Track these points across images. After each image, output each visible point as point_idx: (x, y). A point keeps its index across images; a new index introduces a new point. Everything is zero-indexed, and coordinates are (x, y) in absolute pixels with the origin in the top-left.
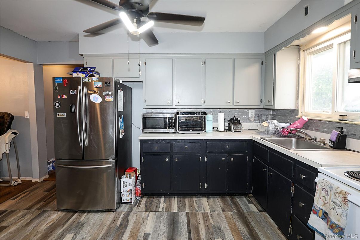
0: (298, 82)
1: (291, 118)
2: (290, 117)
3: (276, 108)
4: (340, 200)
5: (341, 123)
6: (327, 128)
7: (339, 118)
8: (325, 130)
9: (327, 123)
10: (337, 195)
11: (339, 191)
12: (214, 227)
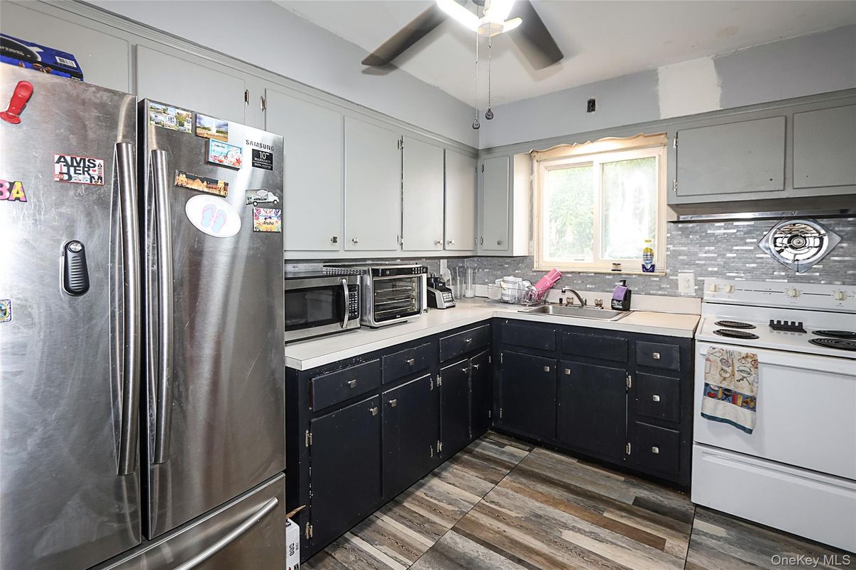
0: (531, 211)
1: (517, 271)
2: (515, 270)
3: (514, 255)
4: (749, 365)
5: (615, 274)
6: (592, 284)
7: (612, 267)
8: (588, 286)
9: (591, 276)
10: (743, 361)
11: (745, 356)
12: (527, 519)
